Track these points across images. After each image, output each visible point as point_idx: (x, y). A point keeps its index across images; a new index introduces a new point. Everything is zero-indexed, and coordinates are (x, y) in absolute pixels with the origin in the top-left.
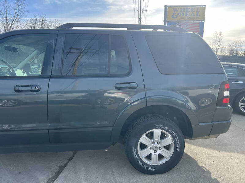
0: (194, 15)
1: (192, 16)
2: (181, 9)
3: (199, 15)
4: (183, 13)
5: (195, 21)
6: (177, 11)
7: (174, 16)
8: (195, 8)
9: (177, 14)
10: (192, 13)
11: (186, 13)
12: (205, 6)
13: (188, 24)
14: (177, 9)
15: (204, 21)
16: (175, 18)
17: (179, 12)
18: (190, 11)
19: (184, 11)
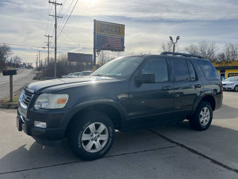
0: (117, 32)
1: (116, 32)
2: (107, 25)
3: (120, 32)
4: (109, 29)
5: (118, 36)
6: (104, 26)
7: (102, 30)
8: (117, 26)
9: (104, 29)
10: (116, 30)
11: (111, 29)
12: (124, 25)
13: (113, 38)
14: (104, 25)
15: (124, 37)
16: (103, 32)
17: (106, 27)
18: (114, 28)
19: (109, 27)
